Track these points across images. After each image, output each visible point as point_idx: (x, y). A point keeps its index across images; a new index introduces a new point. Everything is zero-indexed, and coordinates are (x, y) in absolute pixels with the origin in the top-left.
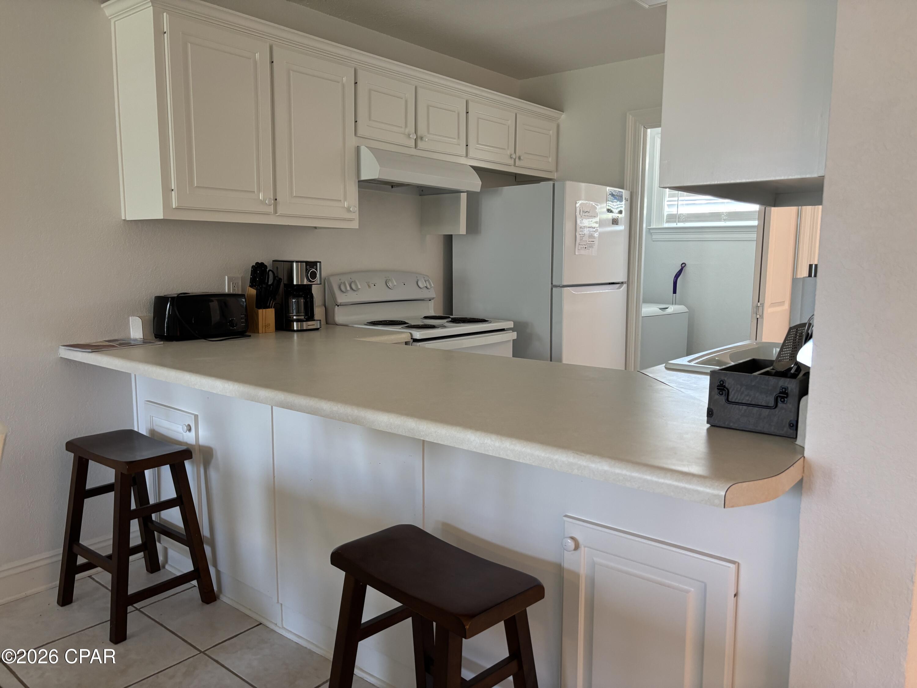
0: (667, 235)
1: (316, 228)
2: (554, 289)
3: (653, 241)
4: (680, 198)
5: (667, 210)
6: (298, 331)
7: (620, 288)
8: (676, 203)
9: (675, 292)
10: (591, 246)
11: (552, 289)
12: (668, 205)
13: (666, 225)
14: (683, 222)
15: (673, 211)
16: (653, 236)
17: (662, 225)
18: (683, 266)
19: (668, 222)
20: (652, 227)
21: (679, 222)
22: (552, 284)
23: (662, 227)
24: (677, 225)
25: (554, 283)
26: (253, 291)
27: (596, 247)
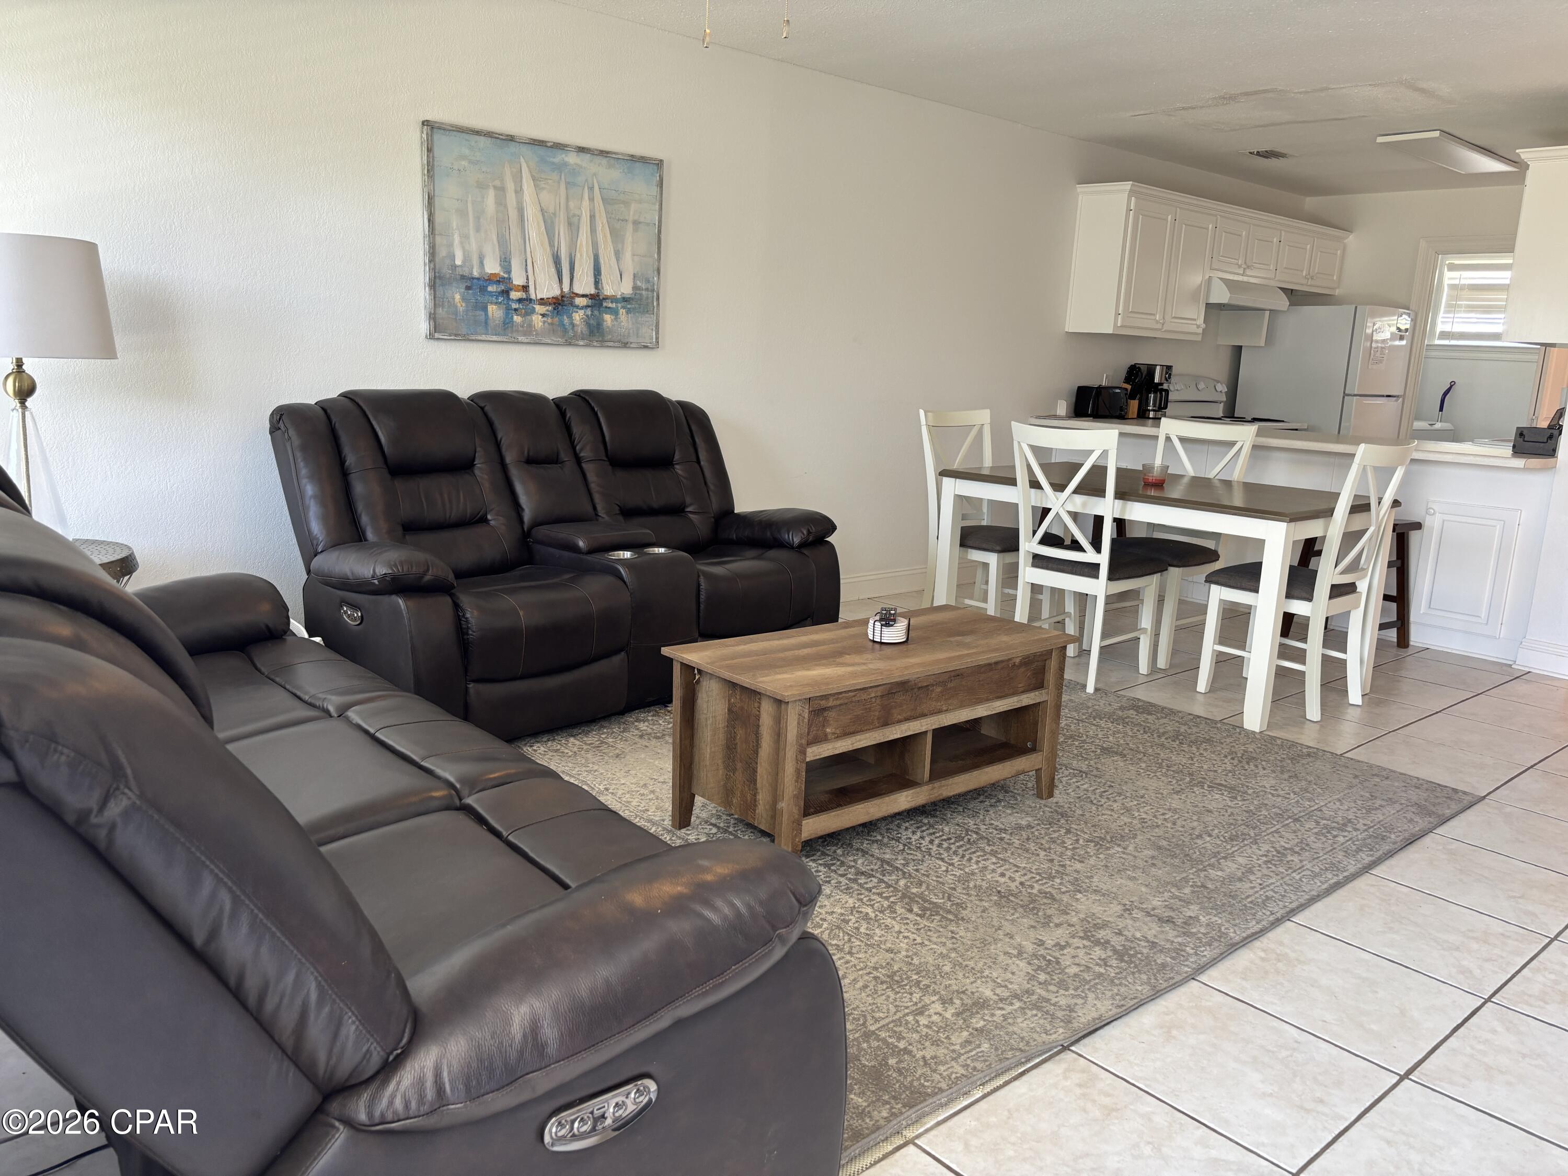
0: (1439, 353)
1: (1155, 338)
2: (1346, 397)
4: (1456, 315)
5: (1440, 328)
6: (1152, 418)
7: (1397, 401)
8: (1451, 320)
9: (1441, 409)
10: (1381, 362)
11: (1344, 397)
12: (1442, 322)
13: (1437, 342)
14: (1456, 340)
15: (1447, 328)
18: (1453, 384)
19: (1439, 338)
21: (1452, 339)
22: (1344, 393)
23: (1433, 343)
24: (1450, 342)
25: (1346, 392)
26: (1129, 387)
27: (1384, 362)
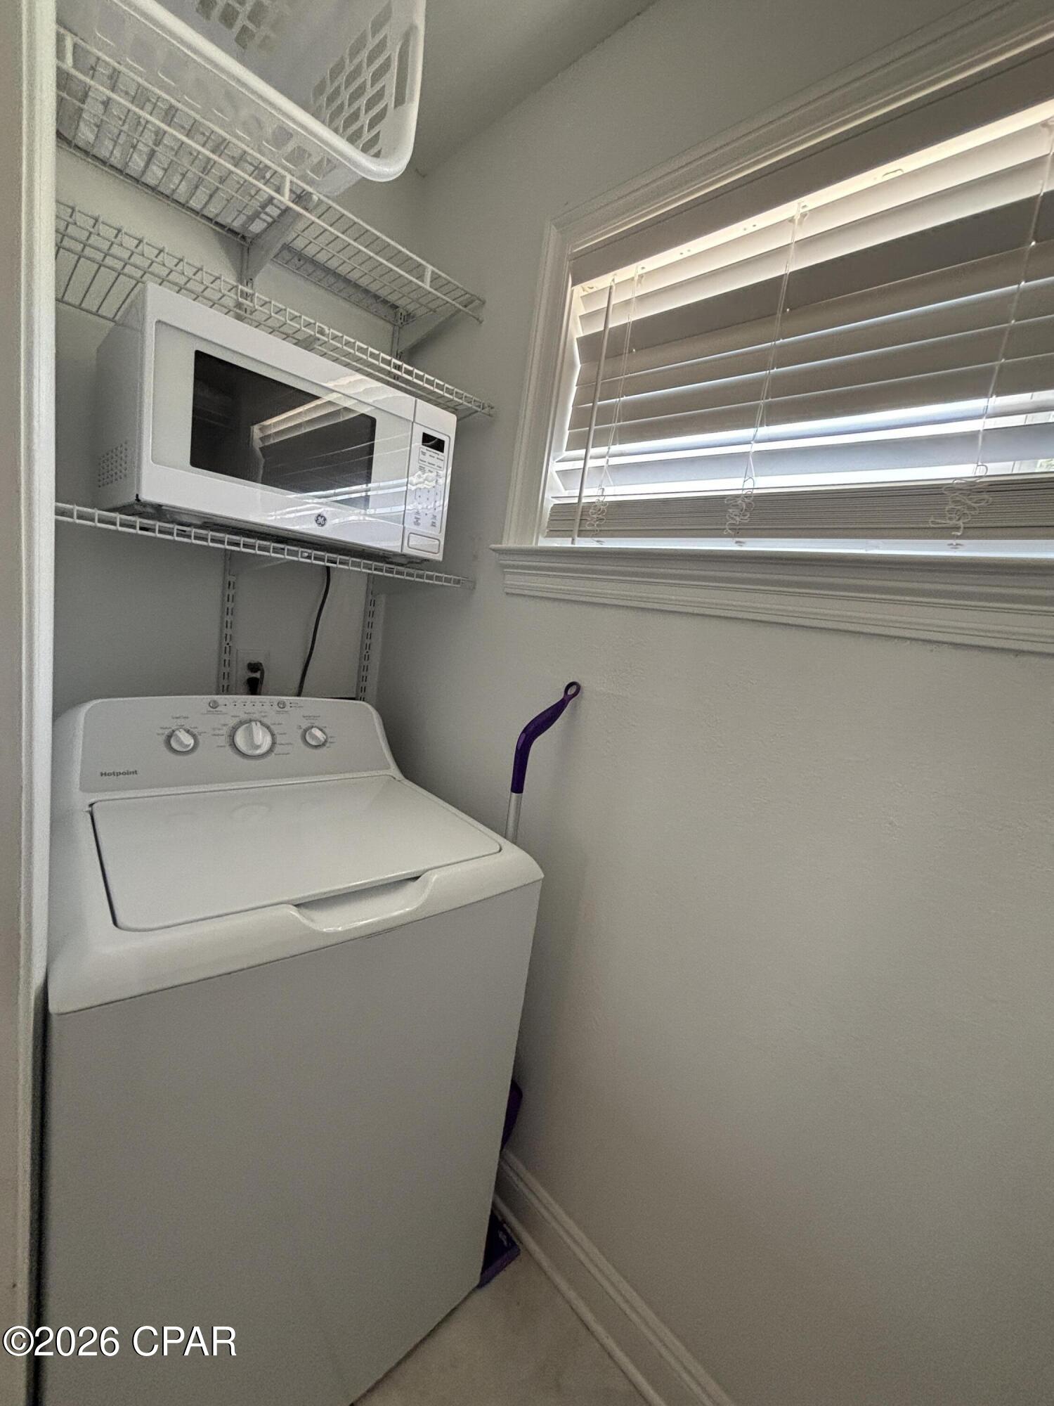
0: (541, 579)
3: (507, 594)
4: (593, 451)
5: (557, 492)
9: (517, 783)
12: (557, 473)
13: (545, 542)
14: (593, 536)
15: (570, 493)
16: (508, 576)
17: (533, 536)
18: (573, 690)
19: (553, 533)
20: (504, 545)
23: (534, 545)
24: (573, 543)
